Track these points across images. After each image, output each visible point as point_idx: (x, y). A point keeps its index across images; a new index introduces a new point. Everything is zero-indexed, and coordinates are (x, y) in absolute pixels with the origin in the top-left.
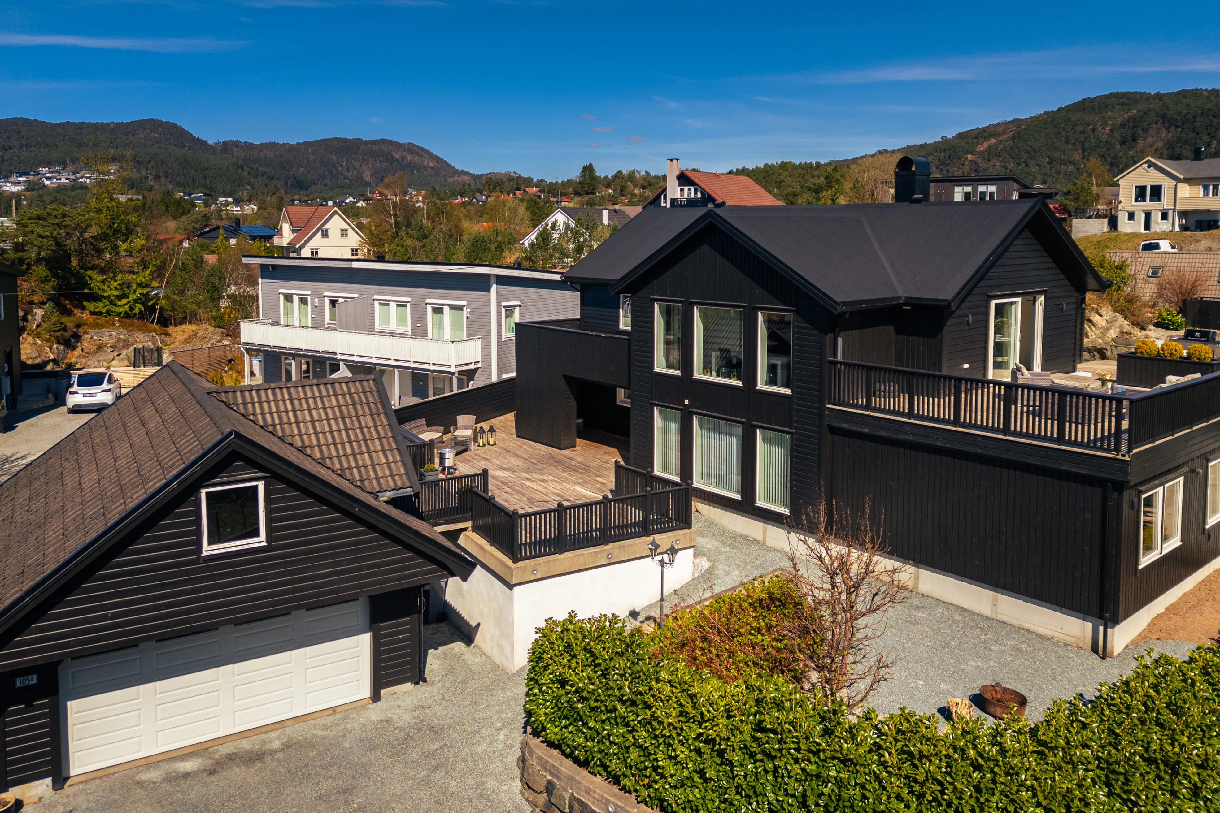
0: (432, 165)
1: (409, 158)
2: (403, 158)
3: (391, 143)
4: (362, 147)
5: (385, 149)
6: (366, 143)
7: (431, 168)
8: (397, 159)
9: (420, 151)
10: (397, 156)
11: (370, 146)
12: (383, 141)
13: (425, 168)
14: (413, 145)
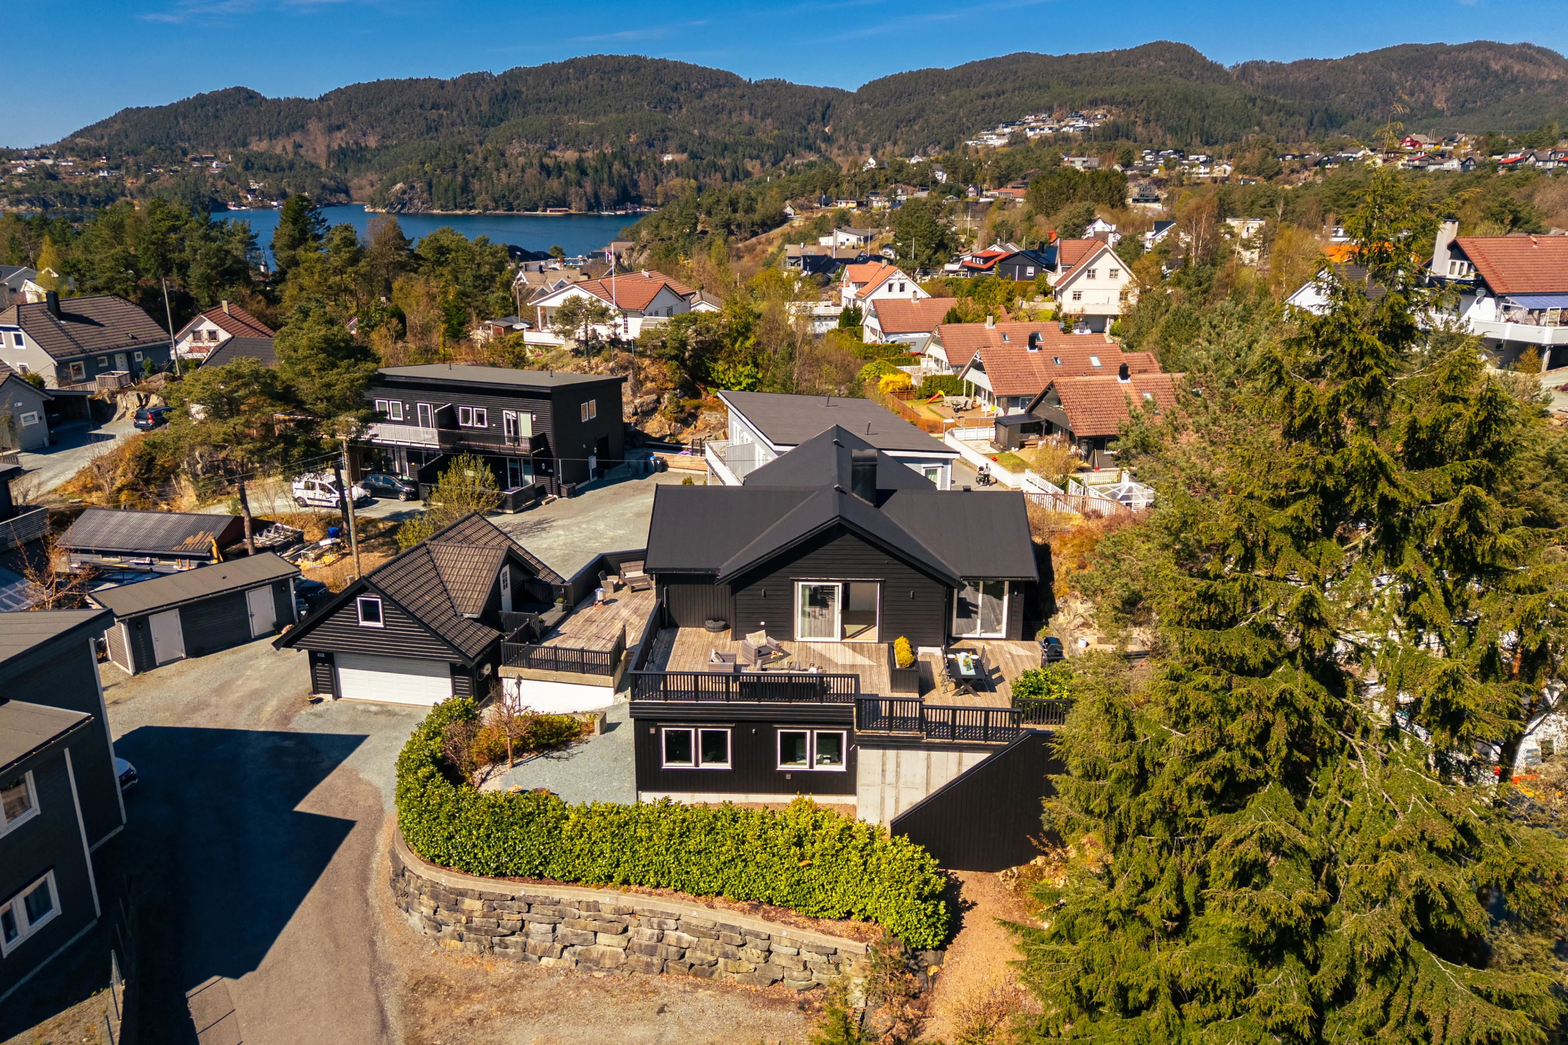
0: (1555, 77)
1: (1517, 67)
2: (1505, 70)
3: (1491, 46)
4: (1441, 57)
5: (1479, 57)
6: (1453, 49)
7: (1553, 82)
8: (1496, 74)
9: (1538, 56)
10: (1496, 66)
11: (1454, 54)
12: (1478, 45)
13: (1542, 83)
14: (1530, 46)
